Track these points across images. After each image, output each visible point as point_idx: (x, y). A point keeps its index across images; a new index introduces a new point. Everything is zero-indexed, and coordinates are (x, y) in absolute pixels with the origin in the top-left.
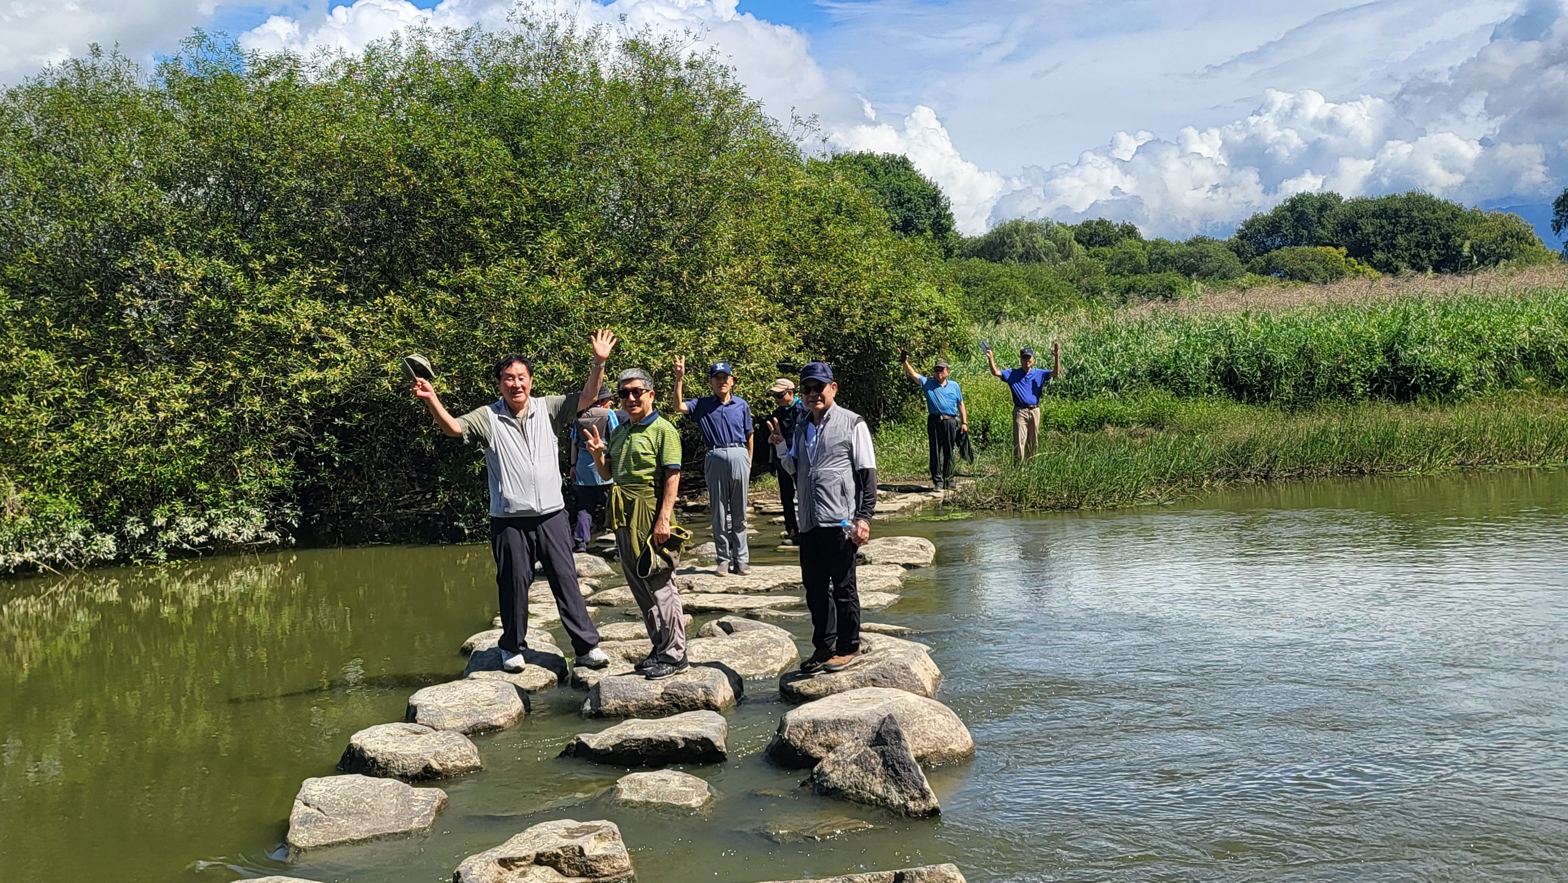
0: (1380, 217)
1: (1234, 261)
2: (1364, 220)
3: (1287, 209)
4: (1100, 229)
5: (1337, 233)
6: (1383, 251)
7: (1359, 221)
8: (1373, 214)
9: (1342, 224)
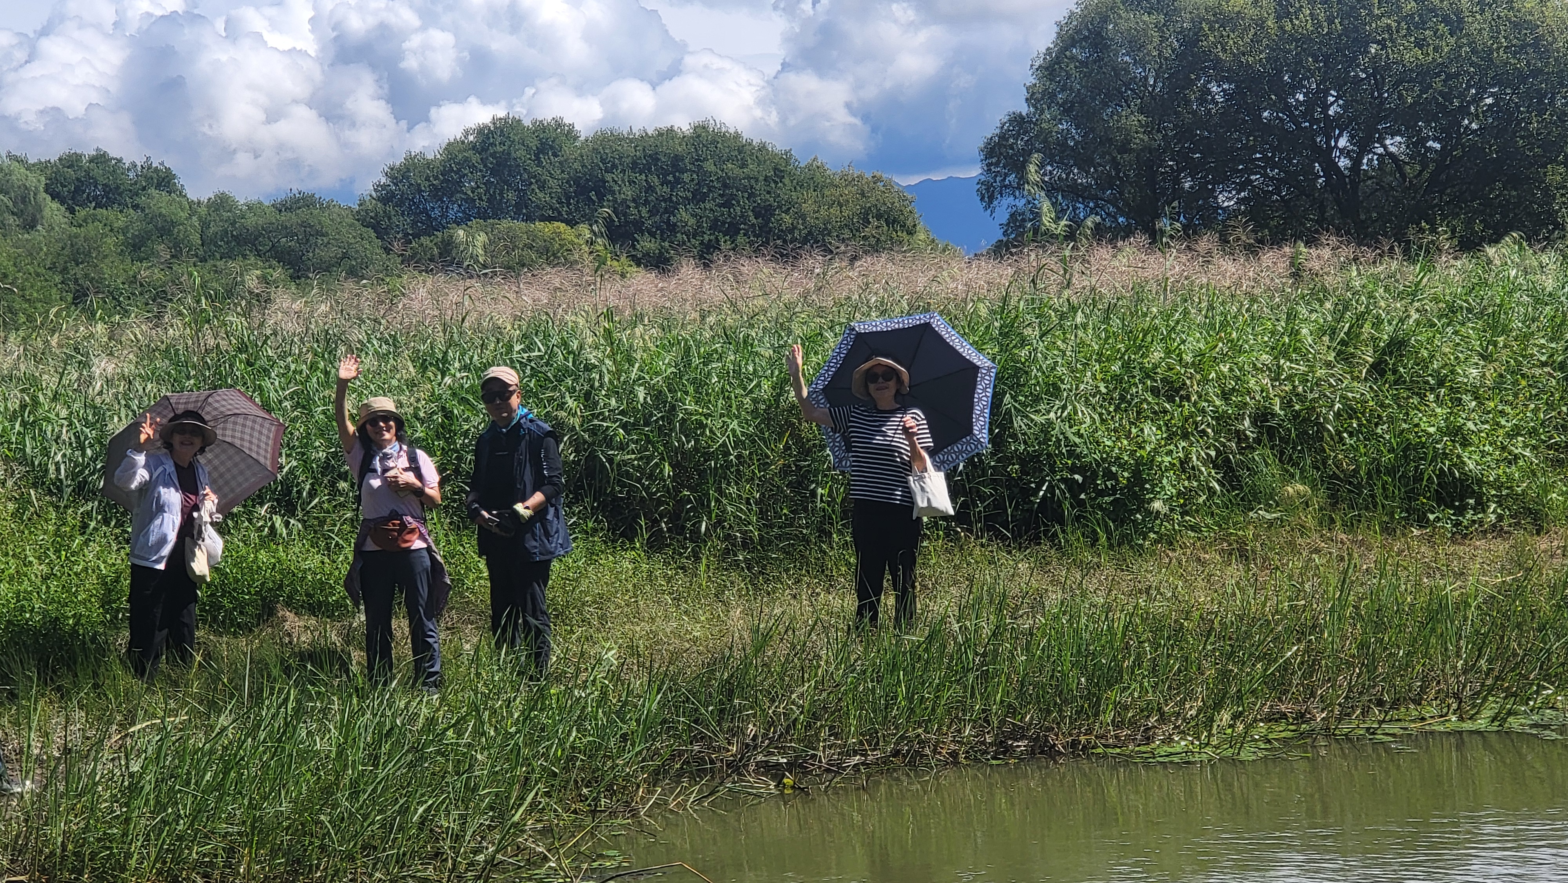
0: (646, 170)
1: (371, 246)
2: (617, 175)
3: (474, 147)
4: (97, 172)
5: (568, 198)
6: (652, 235)
7: (608, 177)
8: (634, 165)
9: (577, 181)
